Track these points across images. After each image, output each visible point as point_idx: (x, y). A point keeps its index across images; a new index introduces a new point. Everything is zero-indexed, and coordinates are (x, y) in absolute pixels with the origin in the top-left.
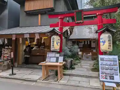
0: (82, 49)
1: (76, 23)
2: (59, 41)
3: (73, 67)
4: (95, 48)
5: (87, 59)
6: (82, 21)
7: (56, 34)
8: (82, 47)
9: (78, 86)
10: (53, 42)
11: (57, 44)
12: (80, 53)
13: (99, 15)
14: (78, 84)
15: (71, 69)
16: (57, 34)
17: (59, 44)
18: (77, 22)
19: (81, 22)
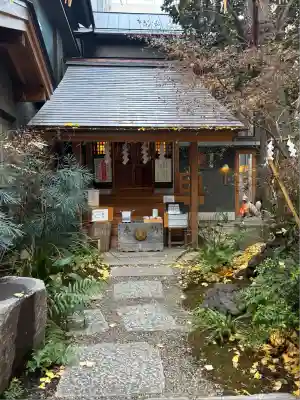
0: (108, 192)
4: (167, 185)
5: (140, 245)
8: (109, 179)
12: (101, 215)
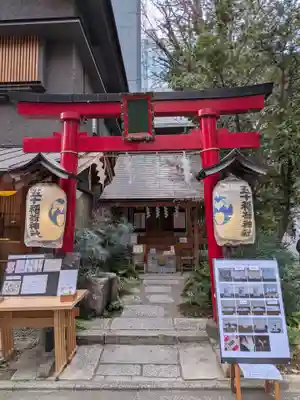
1: (126, 141)
2: (63, 207)
3: (114, 303)
5: (161, 268)
6: (147, 136)
7: (50, 179)
8: (143, 227)
9: (138, 390)
10: (37, 209)
11: (53, 218)
12: (138, 249)
13: (205, 116)
14: (136, 379)
15: (106, 313)
16: (55, 180)
17: (61, 219)
18: (130, 136)
19: (144, 140)
